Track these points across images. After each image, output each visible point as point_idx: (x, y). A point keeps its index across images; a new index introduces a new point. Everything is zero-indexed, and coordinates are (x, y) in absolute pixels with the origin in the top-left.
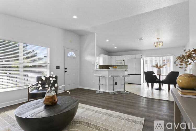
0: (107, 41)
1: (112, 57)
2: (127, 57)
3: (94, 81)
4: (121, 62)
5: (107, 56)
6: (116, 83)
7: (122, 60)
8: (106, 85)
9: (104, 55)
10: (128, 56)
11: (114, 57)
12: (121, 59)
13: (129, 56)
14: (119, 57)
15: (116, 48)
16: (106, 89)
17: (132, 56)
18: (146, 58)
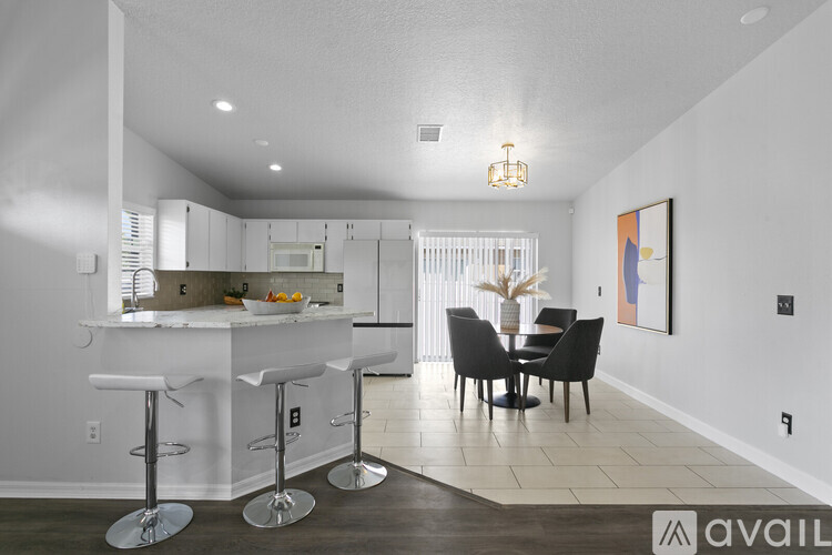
0: (224, 106)
1: (251, 223)
2: (337, 228)
3: (96, 423)
4: (306, 255)
5: (218, 216)
6: (298, 410)
7: (307, 246)
8: (213, 448)
9: (193, 205)
10: (343, 223)
11: (264, 223)
12: (303, 238)
13: (350, 222)
14: (290, 224)
15: (276, 168)
16: (214, 478)
17: (366, 227)
18: (428, 238)
